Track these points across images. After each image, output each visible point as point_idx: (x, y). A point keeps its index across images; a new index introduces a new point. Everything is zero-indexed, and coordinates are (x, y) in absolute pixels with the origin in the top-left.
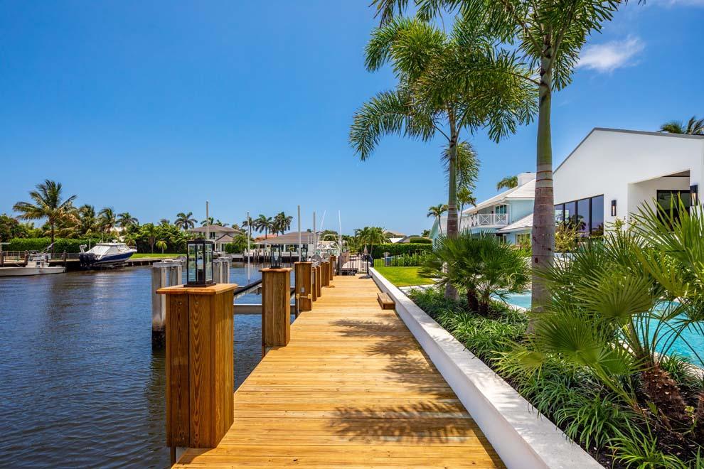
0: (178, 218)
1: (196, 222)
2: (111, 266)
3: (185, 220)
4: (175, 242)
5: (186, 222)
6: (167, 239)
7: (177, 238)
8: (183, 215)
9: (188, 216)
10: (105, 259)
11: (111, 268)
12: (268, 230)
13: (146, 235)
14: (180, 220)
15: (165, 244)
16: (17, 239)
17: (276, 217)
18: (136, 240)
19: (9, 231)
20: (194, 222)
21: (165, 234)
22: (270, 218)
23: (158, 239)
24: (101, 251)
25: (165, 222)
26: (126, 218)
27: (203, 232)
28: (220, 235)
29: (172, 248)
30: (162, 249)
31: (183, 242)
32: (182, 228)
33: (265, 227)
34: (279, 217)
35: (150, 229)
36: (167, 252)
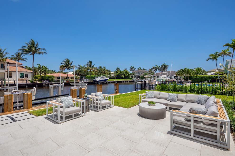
0: (131, 68)
1: (136, 69)
3: (132, 69)
4: (126, 75)
6: (124, 75)
7: (127, 74)
9: (133, 67)
10: (99, 81)
12: (159, 71)
13: (119, 74)
15: (123, 76)
16: (87, 76)
17: (161, 66)
18: (117, 75)
20: (135, 69)
21: (124, 73)
22: (160, 66)
23: (122, 75)
25: (126, 69)
26: (118, 69)
27: (136, 73)
28: (141, 73)
29: (126, 78)
30: (122, 78)
31: (128, 76)
32: (132, 71)
33: (157, 70)
34: (163, 66)
35: (121, 72)
36: (124, 79)
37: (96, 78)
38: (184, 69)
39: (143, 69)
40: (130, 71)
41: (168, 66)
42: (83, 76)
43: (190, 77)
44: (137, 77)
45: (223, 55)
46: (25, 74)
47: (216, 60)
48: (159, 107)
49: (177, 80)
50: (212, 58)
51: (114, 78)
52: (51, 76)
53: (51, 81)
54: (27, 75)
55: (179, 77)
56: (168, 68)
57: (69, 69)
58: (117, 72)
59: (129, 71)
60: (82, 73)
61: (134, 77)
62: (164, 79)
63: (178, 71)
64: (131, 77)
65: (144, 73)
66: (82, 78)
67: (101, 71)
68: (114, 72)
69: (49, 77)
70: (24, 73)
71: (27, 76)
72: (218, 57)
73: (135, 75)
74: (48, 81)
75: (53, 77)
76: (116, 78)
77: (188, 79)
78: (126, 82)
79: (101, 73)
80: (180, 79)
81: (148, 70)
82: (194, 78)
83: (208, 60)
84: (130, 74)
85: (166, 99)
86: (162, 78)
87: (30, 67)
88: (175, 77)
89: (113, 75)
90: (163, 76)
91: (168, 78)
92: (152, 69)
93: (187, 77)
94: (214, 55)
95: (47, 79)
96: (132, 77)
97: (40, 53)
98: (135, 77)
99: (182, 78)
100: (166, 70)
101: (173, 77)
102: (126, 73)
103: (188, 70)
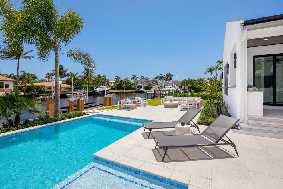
1: (138, 78)
2: (101, 94)
3: (134, 78)
4: (128, 85)
5: (135, 78)
6: (126, 85)
8: (134, 76)
9: (136, 76)
10: (99, 92)
11: (101, 95)
12: (163, 80)
13: (120, 83)
14: (133, 77)
18: (117, 85)
19: (81, 83)
20: (137, 78)
21: (125, 83)
22: (164, 76)
23: (123, 85)
24: (99, 89)
25: (127, 78)
26: (118, 78)
27: (139, 82)
28: (144, 83)
29: (128, 88)
30: (123, 89)
31: (131, 86)
32: (134, 81)
33: (161, 80)
34: (167, 75)
35: (121, 81)
36: (126, 89)
37: (95, 89)
38: (187, 80)
39: (146, 78)
40: (132, 80)
41: (173, 75)
42: (77, 86)
43: (193, 87)
44: (140, 87)
45: (216, 70)
46: (5, 83)
47: (212, 73)
48: (174, 102)
49: (181, 90)
50: (209, 71)
51: (114, 89)
52: (42, 86)
53: (42, 92)
54: (8, 84)
55: (183, 87)
56: (172, 77)
57: (63, 78)
58: (117, 81)
59: (130, 80)
60: (76, 83)
61: (136, 87)
62: (170, 89)
63: (183, 81)
64: (133, 87)
65: (148, 82)
66: (77, 88)
67: (100, 80)
68: (114, 81)
69: (39, 87)
70: (3, 82)
71: (7, 86)
72: (212, 71)
73: (138, 85)
74: (37, 92)
75: (44, 87)
76: (116, 88)
77: (192, 89)
78: (128, 92)
79: (101, 82)
80: (185, 89)
81: (152, 79)
82: (196, 88)
83: (205, 73)
84: (132, 84)
85: (177, 100)
86: (168, 88)
87: (7, 74)
88: (180, 87)
89: (113, 85)
90: (169, 86)
91: (174, 88)
92: (156, 78)
93: (191, 88)
94: (210, 69)
95: (36, 90)
96: (135, 87)
97: (26, 57)
98: (138, 87)
99: (186, 88)
100: (171, 80)
101: (178, 87)
102: (128, 83)
103: (191, 80)
